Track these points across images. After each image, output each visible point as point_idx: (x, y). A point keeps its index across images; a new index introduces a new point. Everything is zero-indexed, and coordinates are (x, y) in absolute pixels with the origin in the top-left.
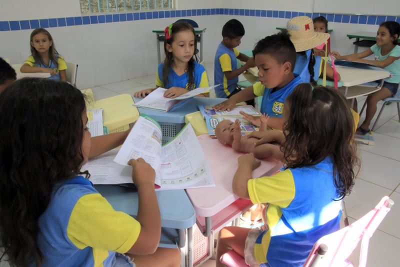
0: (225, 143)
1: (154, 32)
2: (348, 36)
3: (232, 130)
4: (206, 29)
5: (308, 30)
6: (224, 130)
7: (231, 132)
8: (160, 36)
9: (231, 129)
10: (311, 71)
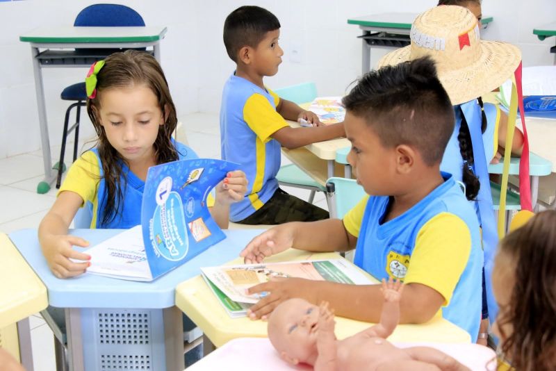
0: (296, 362)
1: (24, 39)
2: (535, 32)
3: (313, 326)
4: (165, 29)
5: (466, 47)
6: (291, 329)
7: (310, 332)
8: (41, 50)
9: (310, 323)
10: (467, 149)
